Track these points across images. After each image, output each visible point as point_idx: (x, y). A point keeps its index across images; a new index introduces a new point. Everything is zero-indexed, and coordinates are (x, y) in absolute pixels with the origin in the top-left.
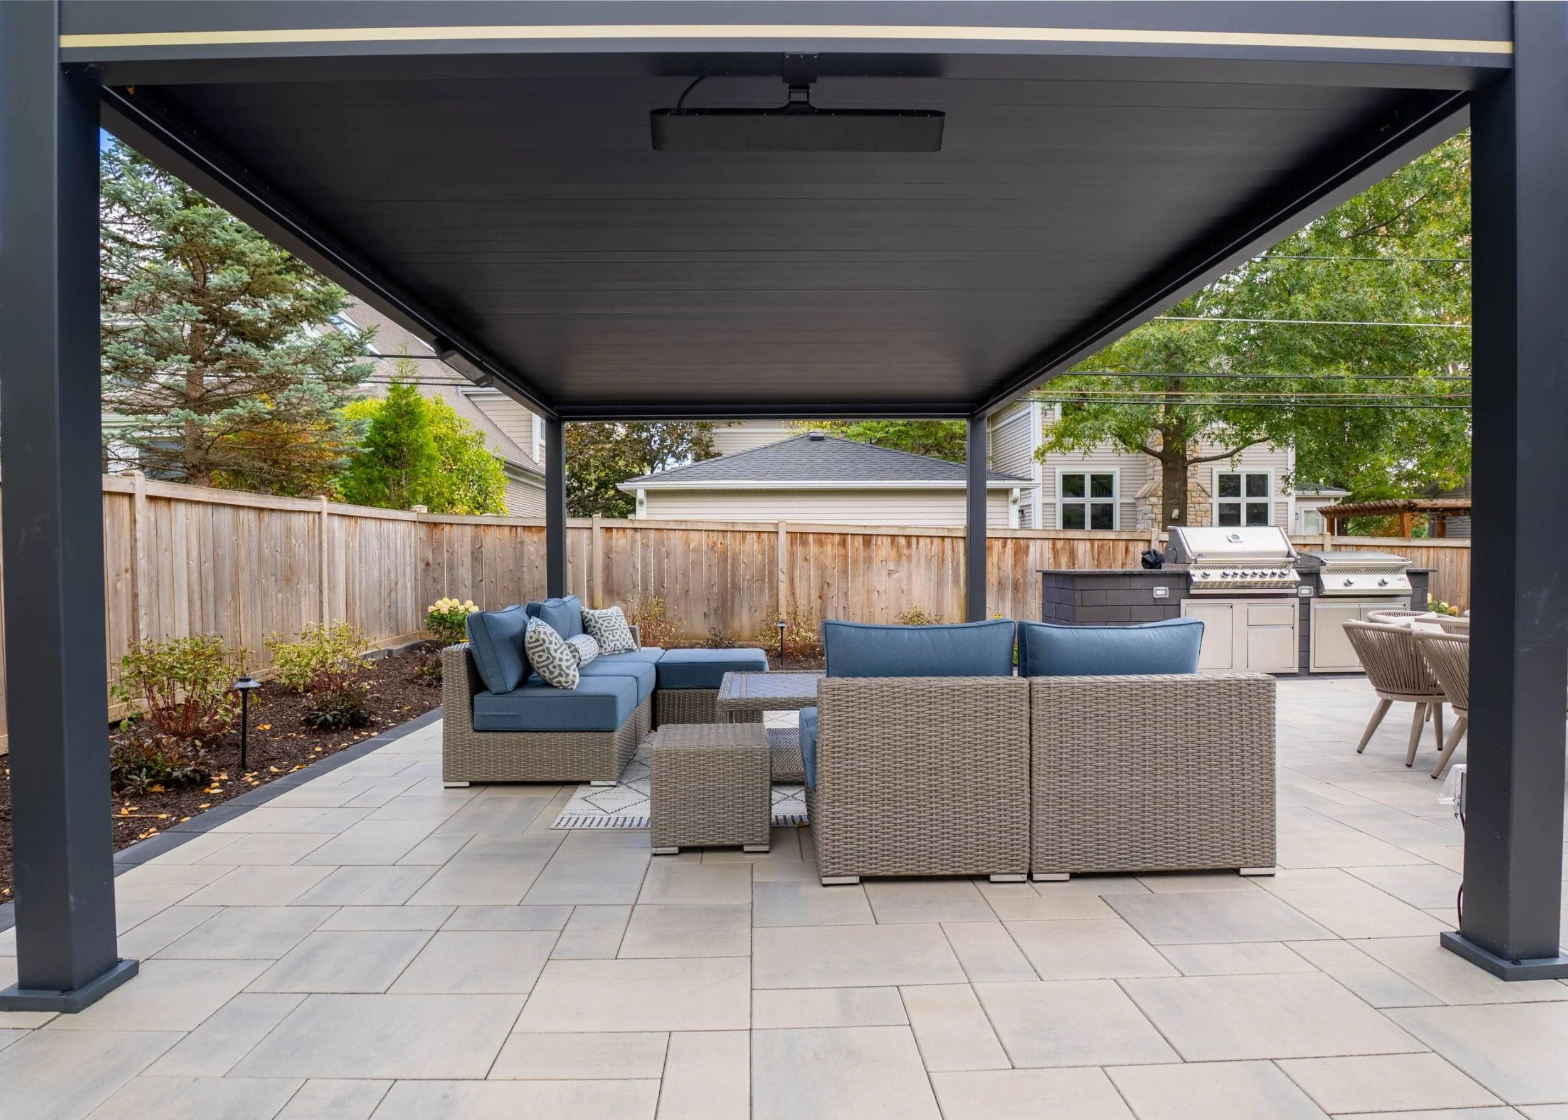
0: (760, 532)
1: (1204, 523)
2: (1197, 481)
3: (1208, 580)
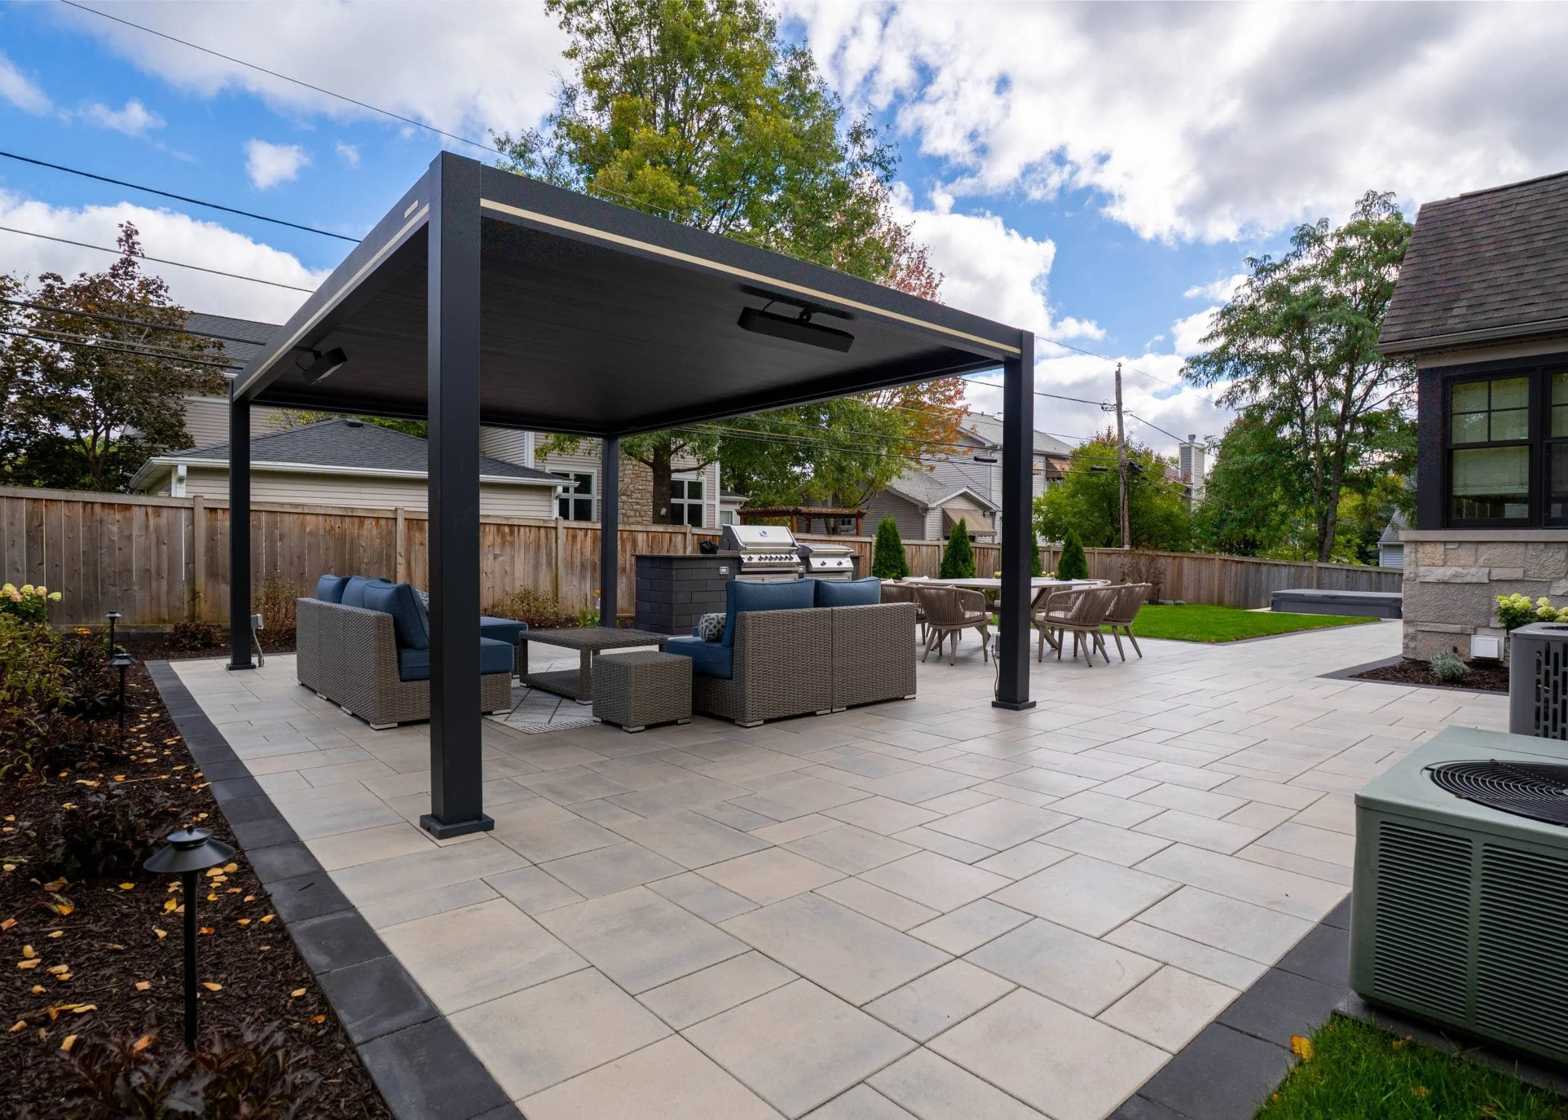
0: (378, 518)
3: (752, 562)
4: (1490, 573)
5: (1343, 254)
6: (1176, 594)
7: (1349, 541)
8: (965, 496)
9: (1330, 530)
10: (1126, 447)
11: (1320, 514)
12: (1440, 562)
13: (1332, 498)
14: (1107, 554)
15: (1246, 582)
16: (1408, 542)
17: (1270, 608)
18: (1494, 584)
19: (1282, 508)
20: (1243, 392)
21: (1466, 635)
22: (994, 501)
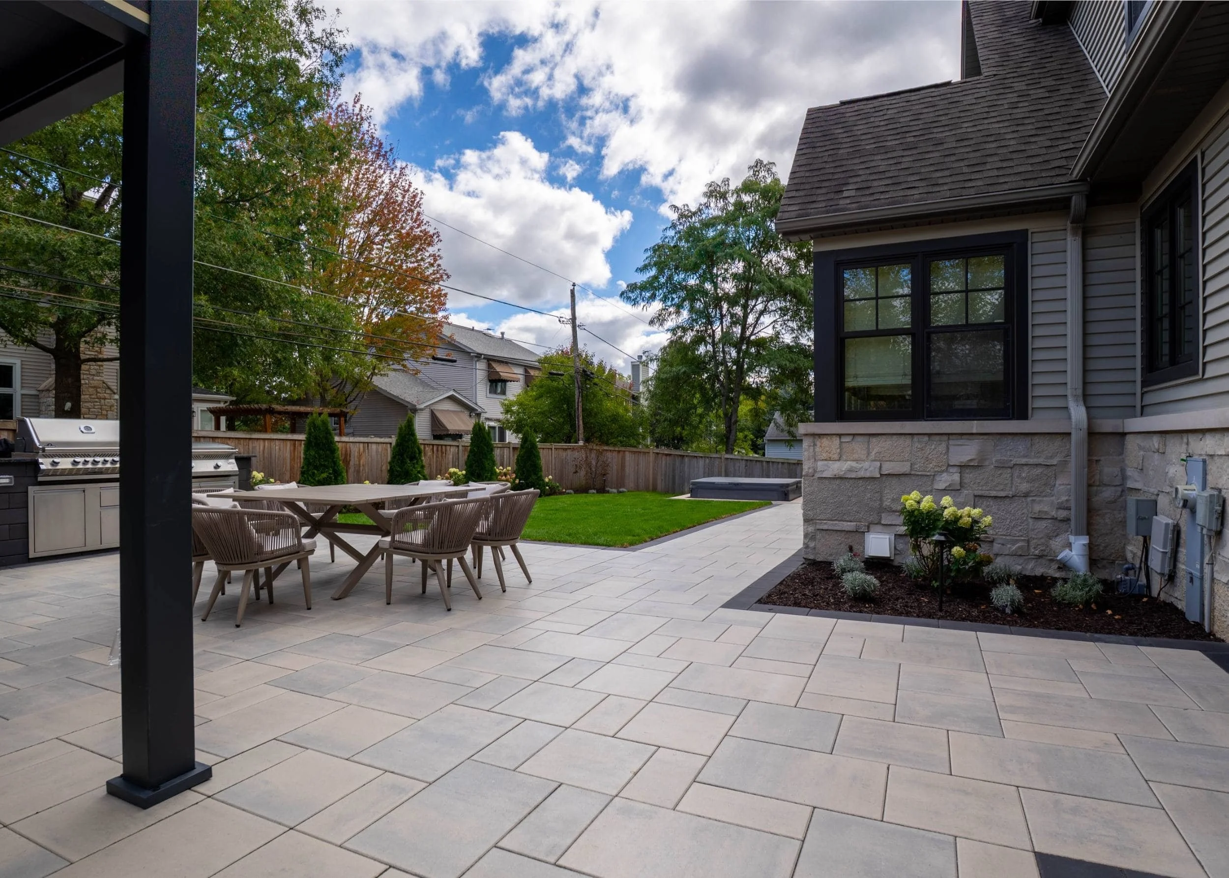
1: (109, 416)
2: (102, 379)
3: (58, 467)
4: (881, 467)
5: (740, 206)
6: (620, 484)
7: (746, 437)
8: (451, 398)
9: (733, 427)
10: (579, 355)
11: (726, 415)
12: (836, 457)
13: (735, 403)
14: (563, 449)
15: (674, 470)
16: (806, 435)
17: (689, 495)
18: (884, 478)
19: (700, 411)
20: (670, 314)
21: (860, 533)
22: (479, 404)
